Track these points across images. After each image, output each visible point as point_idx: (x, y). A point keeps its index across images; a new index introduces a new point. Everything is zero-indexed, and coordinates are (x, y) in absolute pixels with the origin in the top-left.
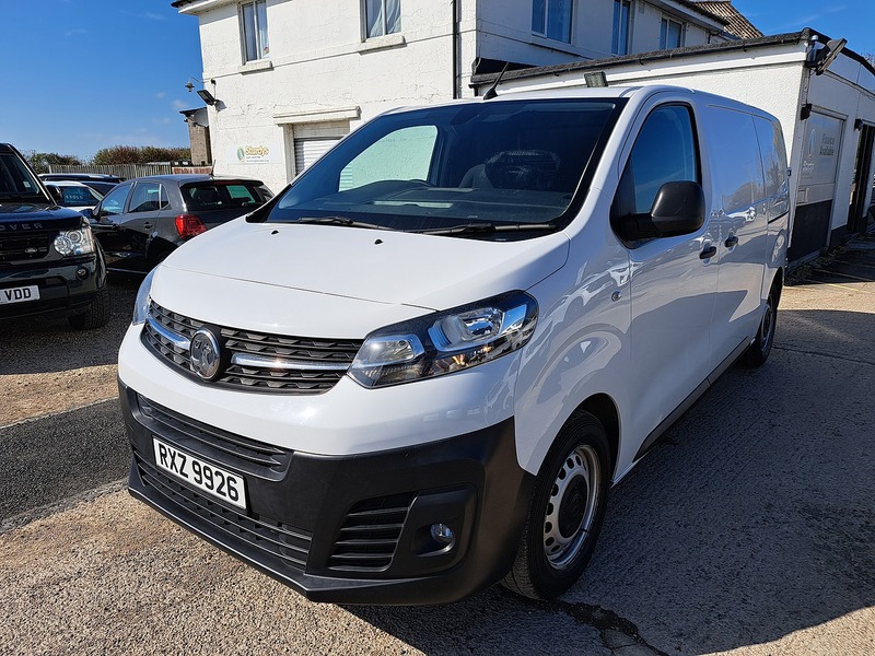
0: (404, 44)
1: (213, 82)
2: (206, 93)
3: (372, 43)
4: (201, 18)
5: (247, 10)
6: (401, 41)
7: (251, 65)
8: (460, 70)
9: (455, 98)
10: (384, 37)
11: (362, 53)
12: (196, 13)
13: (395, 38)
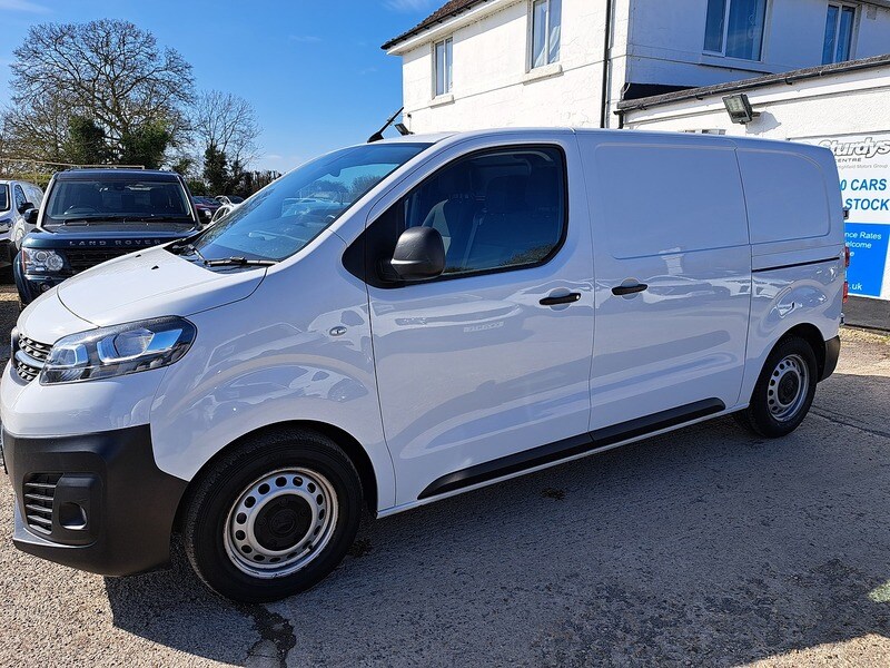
0: (561, 73)
1: (409, 116)
2: (401, 126)
3: (535, 73)
4: (405, 58)
5: (439, 48)
6: (558, 70)
7: (439, 99)
8: (609, 97)
9: (602, 126)
10: (546, 67)
11: (525, 83)
12: (401, 53)
13: (554, 68)
